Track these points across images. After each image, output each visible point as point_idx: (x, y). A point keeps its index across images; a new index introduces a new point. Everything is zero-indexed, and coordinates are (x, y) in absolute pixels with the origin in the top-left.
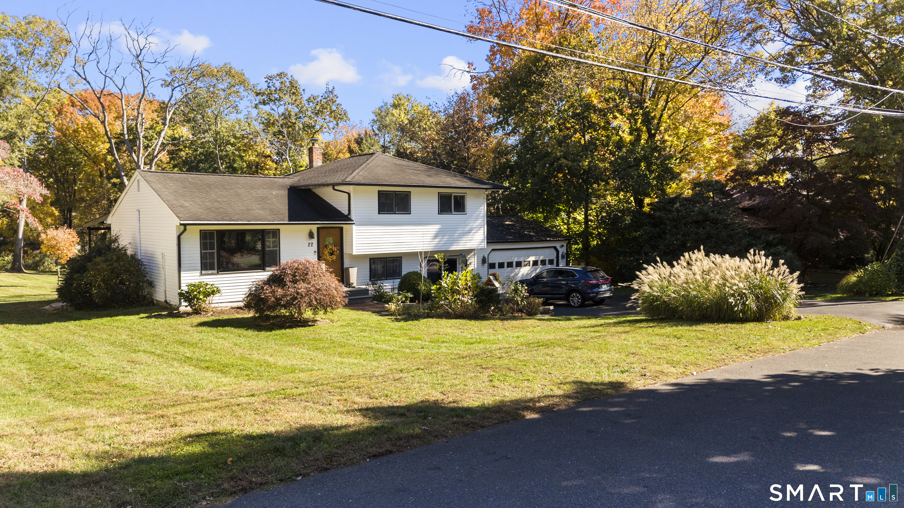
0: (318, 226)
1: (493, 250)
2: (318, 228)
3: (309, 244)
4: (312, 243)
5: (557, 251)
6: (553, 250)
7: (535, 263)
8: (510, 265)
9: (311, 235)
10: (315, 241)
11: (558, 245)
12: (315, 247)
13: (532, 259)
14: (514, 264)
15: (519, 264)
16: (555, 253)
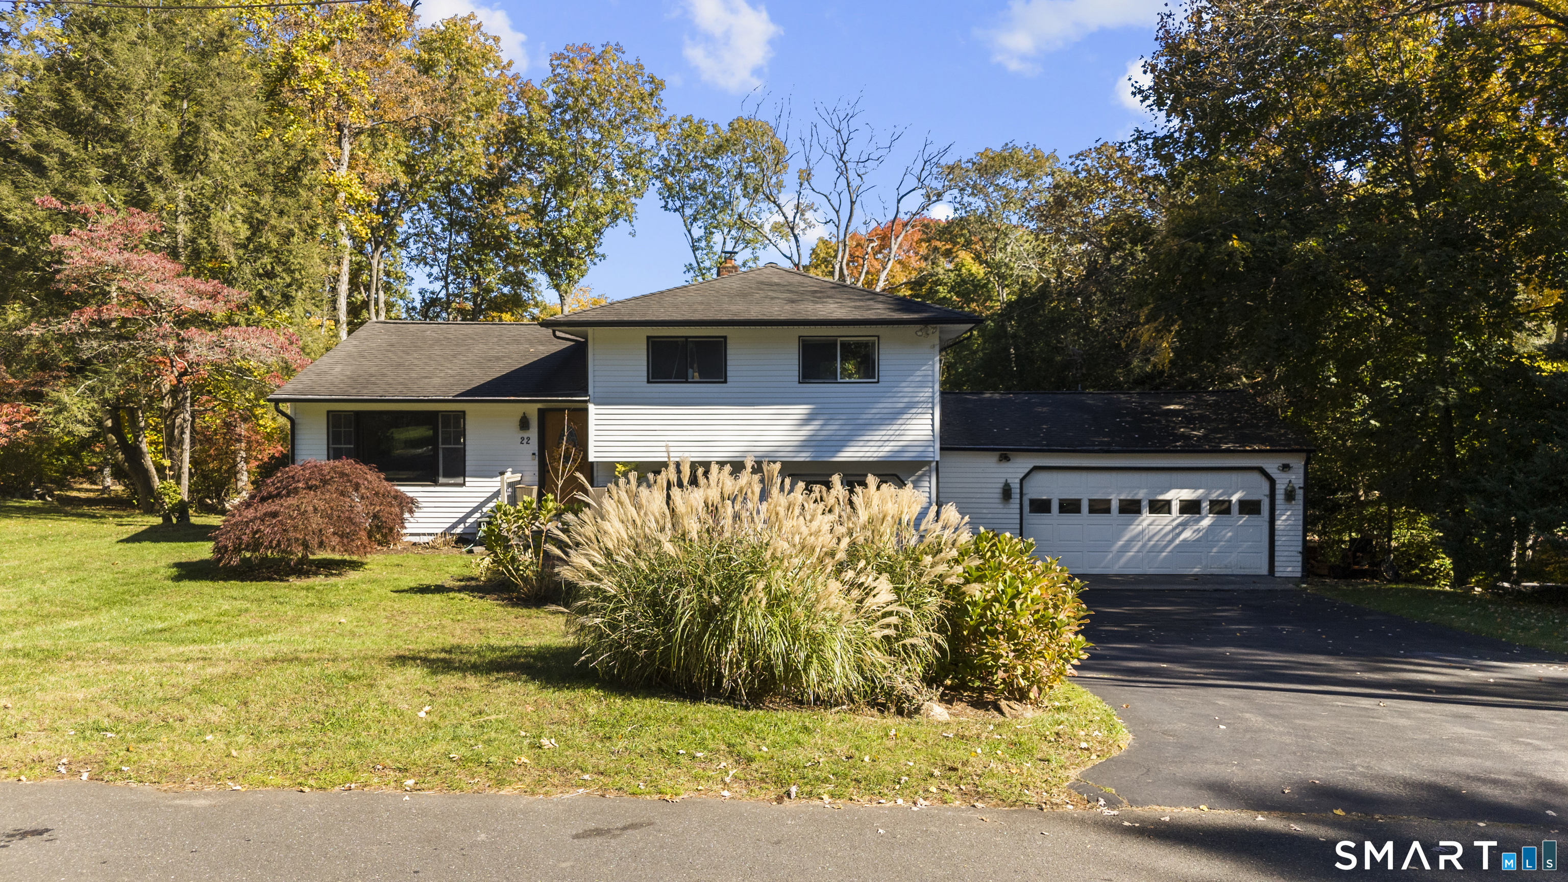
0: (540, 406)
1: (1036, 469)
2: (540, 411)
3: (523, 439)
4: (529, 439)
5: (1272, 482)
6: (1257, 477)
7: (1190, 507)
8: (1100, 507)
9: (524, 424)
10: (533, 433)
11: (1272, 465)
12: (534, 446)
13: (1177, 495)
14: (1115, 505)
15: (1131, 508)
16: (1265, 486)
